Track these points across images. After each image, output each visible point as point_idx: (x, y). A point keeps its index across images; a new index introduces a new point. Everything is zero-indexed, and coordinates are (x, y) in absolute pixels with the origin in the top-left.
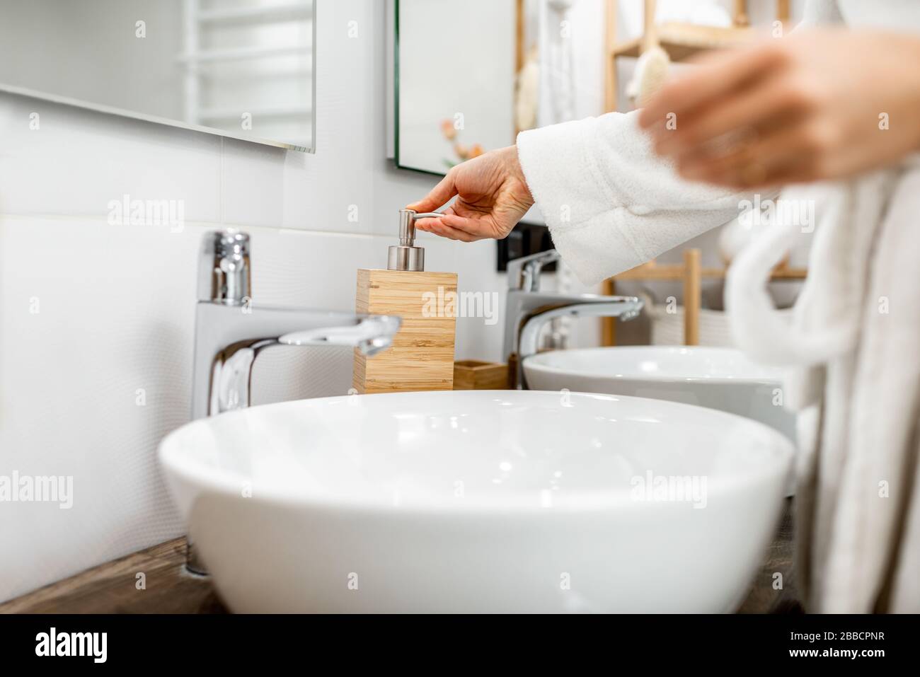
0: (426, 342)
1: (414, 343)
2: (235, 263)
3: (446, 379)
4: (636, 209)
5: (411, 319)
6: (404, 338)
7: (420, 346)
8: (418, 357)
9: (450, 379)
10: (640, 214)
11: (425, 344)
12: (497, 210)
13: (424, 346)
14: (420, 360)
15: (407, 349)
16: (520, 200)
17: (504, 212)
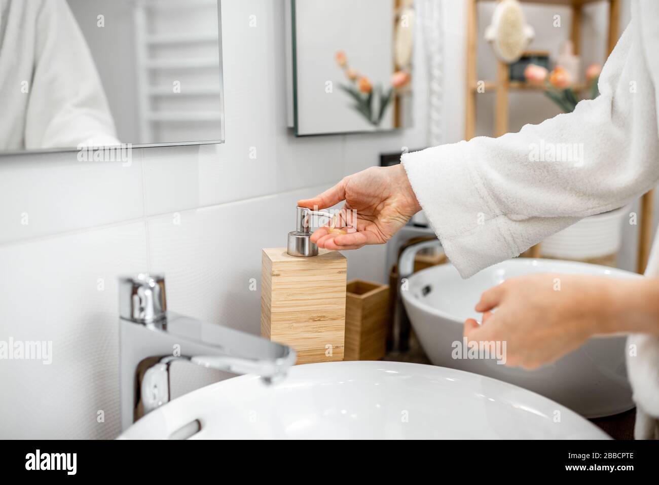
0: (321, 317)
1: (311, 319)
2: (152, 289)
3: (338, 345)
4: (514, 217)
5: (309, 299)
6: (303, 315)
7: (316, 321)
8: (315, 329)
9: (341, 345)
10: (518, 220)
11: (320, 319)
12: (382, 220)
13: (319, 320)
14: (317, 332)
15: (306, 324)
16: (404, 213)
17: (388, 223)
